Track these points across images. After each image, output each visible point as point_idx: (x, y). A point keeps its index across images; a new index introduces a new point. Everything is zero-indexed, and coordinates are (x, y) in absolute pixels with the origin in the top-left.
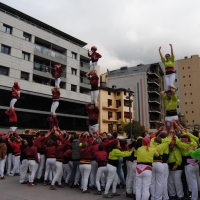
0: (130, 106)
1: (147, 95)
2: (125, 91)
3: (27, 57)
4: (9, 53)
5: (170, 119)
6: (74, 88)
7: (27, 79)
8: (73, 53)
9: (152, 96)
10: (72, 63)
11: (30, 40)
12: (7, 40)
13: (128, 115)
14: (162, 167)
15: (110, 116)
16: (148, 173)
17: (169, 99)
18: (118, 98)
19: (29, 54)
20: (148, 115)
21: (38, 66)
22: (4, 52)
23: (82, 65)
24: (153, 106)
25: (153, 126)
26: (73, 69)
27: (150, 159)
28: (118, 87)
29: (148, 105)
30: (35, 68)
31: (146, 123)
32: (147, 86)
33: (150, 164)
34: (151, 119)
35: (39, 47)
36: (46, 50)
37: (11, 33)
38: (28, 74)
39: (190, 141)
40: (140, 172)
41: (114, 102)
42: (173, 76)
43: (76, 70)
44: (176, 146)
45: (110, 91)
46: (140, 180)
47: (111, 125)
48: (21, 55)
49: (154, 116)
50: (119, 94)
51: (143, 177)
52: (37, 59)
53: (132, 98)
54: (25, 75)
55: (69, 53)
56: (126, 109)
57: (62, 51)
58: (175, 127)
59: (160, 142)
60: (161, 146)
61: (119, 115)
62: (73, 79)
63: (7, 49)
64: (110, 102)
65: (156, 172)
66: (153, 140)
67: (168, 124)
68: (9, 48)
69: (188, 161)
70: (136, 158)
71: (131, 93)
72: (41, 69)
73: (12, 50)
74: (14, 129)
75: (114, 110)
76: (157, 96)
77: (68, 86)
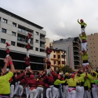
0: (64, 58)
1: (73, 53)
2: (62, 51)
3: (14, 34)
4: (6, 32)
6: (37, 49)
7: (14, 45)
8: (37, 32)
9: (75, 53)
10: (36, 37)
11: (16, 26)
12: (5, 26)
13: (64, 63)
14: (81, 88)
15: (55, 63)
16: (74, 91)
17: (84, 55)
18: (59, 54)
19: (15, 33)
20: (74, 63)
21: (20, 38)
22: (3, 32)
23: (41, 38)
24: (76, 58)
25: (76, 68)
26: (36, 40)
27: (75, 85)
28: (58, 49)
29: (73, 58)
30: (18, 40)
31: (73, 66)
32: (73, 48)
33: (75, 87)
35: (20, 30)
36: (23, 31)
37: (7, 22)
38: (14, 42)
40: (70, 91)
41: (56, 56)
42: (86, 44)
43: (38, 41)
44: (87, 78)
45: (55, 51)
46: (70, 95)
47: (55, 67)
48: (11, 33)
49: (76, 63)
50: (59, 52)
51: (71, 94)
52: (19, 35)
53: (65, 54)
55: (35, 33)
56: (62, 60)
57: (32, 31)
58: (87, 68)
59: (80, 76)
60: (80, 78)
61: (59, 63)
62: (36, 45)
63: (4, 30)
64: (55, 56)
65: (78, 91)
66: (76, 75)
68: (6, 30)
70: (68, 84)
71: (65, 52)
72: (21, 40)
73: (7, 31)
74: (8, 69)
75: (57, 60)
76: (78, 53)
77: (34, 49)
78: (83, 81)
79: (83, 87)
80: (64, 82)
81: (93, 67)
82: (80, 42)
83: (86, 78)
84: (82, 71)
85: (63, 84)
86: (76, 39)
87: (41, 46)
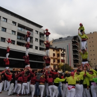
0: (64, 57)
1: (72, 51)
2: (61, 49)
3: (14, 33)
4: (5, 31)
5: (84, 63)
6: (36, 48)
7: (14, 44)
8: (36, 31)
9: (75, 52)
10: (36, 36)
11: (15, 25)
12: (5, 25)
13: (63, 61)
15: (54, 62)
18: (58, 53)
19: (15, 32)
20: (73, 61)
21: (19, 37)
22: (3, 30)
23: (40, 37)
24: (75, 56)
25: (75, 66)
26: (36, 39)
27: (74, 83)
28: (58, 48)
29: (72, 56)
30: (18, 38)
31: (72, 65)
32: (72, 47)
34: (74, 63)
35: (20, 28)
36: (23, 30)
37: (6, 21)
38: (14, 41)
39: (93, 73)
40: (69, 89)
41: (56, 55)
43: (37, 39)
45: (54, 49)
46: (69, 93)
47: (54, 66)
48: (11, 32)
49: (76, 61)
50: (58, 51)
51: (71, 92)
52: (19, 34)
53: (65, 53)
54: (13, 42)
55: (34, 31)
56: (62, 58)
57: (31, 30)
58: (86, 67)
59: (79, 74)
61: (59, 61)
62: (36, 44)
63: (4, 29)
64: (54, 55)
65: (77, 89)
67: (83, 66)
68: (6, 29)
69: (92, 83)
70: (67, 82)
71: (64, 50)
72: (21, 39)
74: (8, 68)
75: (56, 59)
76: (77, 52)
77: (34, 47)
78: (82, 79)
79: (82, 85)
80: (63, 80)
81: (92, 65)
82: (79, 41)
83: (85, 76)
84: (81, 69)
85: (63, 82)
86: (75, 38)
87: (40, 44)
